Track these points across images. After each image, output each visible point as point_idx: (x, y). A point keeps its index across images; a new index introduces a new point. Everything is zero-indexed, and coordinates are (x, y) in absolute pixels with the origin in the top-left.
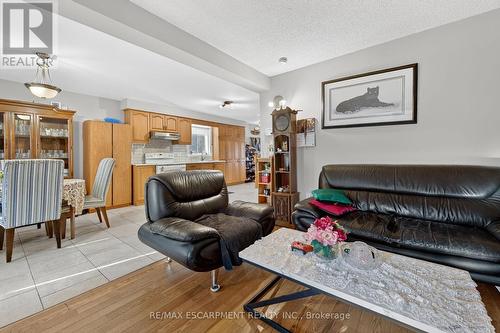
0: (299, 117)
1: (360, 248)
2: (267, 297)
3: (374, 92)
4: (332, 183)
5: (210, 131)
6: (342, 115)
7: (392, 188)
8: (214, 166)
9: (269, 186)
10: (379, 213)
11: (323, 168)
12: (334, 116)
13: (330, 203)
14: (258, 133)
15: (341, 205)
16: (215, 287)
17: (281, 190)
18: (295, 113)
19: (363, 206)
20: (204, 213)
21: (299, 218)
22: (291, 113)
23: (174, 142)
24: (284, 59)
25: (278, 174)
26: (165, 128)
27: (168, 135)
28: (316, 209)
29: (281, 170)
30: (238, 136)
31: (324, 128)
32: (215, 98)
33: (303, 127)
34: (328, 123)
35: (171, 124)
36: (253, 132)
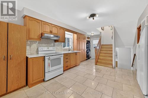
8: (76, 54)
23: (56, 41)
26: (51, 32)
27: (52, 36)
35: (55, 30)
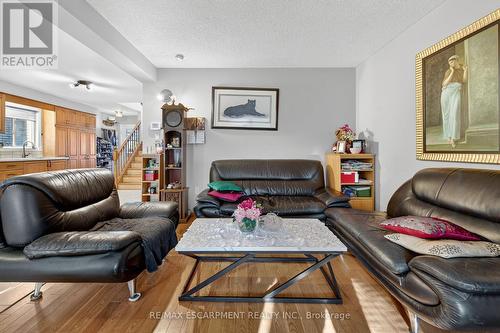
0: (189, 115)
1: (271, 217)
2: (193, 284)
3: (252, 103)
4: (222, 176)
5: (38, 115)
6: (229, 119)
7: (265, 177)
8: (49, 165)
9: (156, 183)
10: (259, 195)
11: (214, 164)
12: (222, 118)
13: (228, 192)
14: (112, 124)
15: (236, 192)
16: (135, 297)
17: (170, 186)
18: (187, 110)
19: (247, 192)
20: (99, 221)
21: (201, 210)
22: (181, 109)
24: (182, 57)
25: (168, 171)
28: (217, 198)
29: (171, 166)
30: (87, 126)
31: (213, 128)
32: (67, 74)
33: (194, 125)
34: (216, 124)
36: (106, 122)
